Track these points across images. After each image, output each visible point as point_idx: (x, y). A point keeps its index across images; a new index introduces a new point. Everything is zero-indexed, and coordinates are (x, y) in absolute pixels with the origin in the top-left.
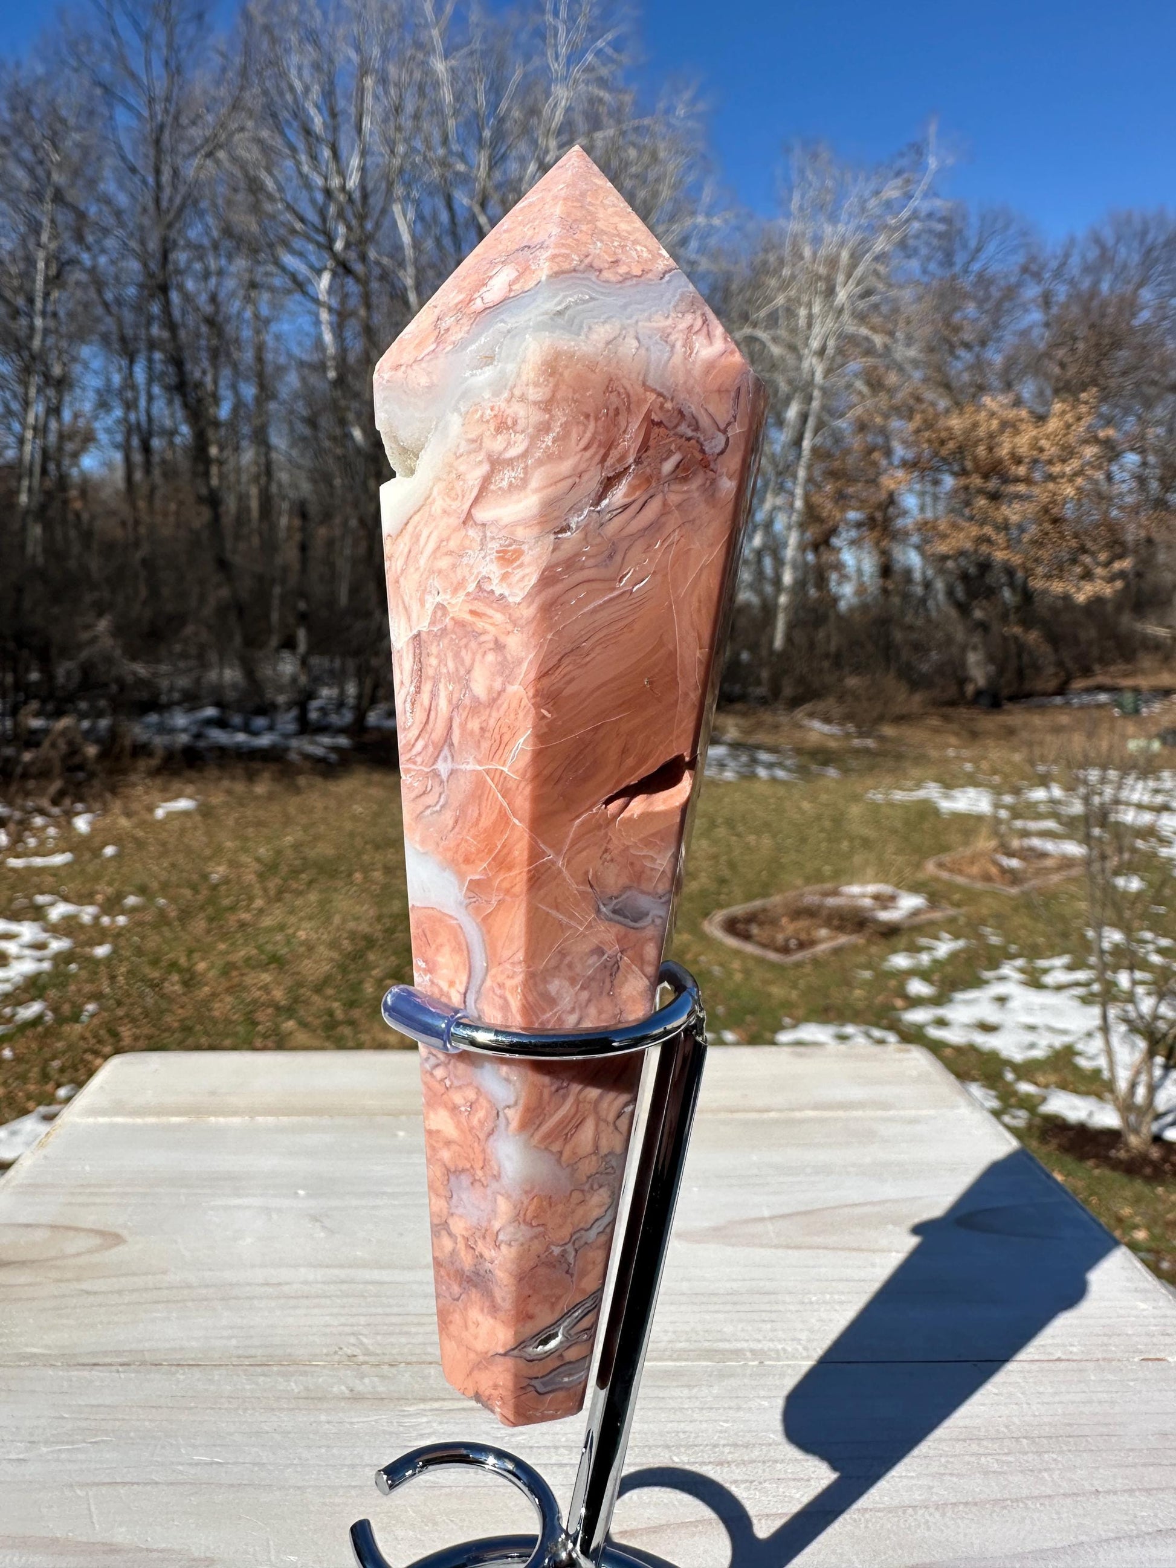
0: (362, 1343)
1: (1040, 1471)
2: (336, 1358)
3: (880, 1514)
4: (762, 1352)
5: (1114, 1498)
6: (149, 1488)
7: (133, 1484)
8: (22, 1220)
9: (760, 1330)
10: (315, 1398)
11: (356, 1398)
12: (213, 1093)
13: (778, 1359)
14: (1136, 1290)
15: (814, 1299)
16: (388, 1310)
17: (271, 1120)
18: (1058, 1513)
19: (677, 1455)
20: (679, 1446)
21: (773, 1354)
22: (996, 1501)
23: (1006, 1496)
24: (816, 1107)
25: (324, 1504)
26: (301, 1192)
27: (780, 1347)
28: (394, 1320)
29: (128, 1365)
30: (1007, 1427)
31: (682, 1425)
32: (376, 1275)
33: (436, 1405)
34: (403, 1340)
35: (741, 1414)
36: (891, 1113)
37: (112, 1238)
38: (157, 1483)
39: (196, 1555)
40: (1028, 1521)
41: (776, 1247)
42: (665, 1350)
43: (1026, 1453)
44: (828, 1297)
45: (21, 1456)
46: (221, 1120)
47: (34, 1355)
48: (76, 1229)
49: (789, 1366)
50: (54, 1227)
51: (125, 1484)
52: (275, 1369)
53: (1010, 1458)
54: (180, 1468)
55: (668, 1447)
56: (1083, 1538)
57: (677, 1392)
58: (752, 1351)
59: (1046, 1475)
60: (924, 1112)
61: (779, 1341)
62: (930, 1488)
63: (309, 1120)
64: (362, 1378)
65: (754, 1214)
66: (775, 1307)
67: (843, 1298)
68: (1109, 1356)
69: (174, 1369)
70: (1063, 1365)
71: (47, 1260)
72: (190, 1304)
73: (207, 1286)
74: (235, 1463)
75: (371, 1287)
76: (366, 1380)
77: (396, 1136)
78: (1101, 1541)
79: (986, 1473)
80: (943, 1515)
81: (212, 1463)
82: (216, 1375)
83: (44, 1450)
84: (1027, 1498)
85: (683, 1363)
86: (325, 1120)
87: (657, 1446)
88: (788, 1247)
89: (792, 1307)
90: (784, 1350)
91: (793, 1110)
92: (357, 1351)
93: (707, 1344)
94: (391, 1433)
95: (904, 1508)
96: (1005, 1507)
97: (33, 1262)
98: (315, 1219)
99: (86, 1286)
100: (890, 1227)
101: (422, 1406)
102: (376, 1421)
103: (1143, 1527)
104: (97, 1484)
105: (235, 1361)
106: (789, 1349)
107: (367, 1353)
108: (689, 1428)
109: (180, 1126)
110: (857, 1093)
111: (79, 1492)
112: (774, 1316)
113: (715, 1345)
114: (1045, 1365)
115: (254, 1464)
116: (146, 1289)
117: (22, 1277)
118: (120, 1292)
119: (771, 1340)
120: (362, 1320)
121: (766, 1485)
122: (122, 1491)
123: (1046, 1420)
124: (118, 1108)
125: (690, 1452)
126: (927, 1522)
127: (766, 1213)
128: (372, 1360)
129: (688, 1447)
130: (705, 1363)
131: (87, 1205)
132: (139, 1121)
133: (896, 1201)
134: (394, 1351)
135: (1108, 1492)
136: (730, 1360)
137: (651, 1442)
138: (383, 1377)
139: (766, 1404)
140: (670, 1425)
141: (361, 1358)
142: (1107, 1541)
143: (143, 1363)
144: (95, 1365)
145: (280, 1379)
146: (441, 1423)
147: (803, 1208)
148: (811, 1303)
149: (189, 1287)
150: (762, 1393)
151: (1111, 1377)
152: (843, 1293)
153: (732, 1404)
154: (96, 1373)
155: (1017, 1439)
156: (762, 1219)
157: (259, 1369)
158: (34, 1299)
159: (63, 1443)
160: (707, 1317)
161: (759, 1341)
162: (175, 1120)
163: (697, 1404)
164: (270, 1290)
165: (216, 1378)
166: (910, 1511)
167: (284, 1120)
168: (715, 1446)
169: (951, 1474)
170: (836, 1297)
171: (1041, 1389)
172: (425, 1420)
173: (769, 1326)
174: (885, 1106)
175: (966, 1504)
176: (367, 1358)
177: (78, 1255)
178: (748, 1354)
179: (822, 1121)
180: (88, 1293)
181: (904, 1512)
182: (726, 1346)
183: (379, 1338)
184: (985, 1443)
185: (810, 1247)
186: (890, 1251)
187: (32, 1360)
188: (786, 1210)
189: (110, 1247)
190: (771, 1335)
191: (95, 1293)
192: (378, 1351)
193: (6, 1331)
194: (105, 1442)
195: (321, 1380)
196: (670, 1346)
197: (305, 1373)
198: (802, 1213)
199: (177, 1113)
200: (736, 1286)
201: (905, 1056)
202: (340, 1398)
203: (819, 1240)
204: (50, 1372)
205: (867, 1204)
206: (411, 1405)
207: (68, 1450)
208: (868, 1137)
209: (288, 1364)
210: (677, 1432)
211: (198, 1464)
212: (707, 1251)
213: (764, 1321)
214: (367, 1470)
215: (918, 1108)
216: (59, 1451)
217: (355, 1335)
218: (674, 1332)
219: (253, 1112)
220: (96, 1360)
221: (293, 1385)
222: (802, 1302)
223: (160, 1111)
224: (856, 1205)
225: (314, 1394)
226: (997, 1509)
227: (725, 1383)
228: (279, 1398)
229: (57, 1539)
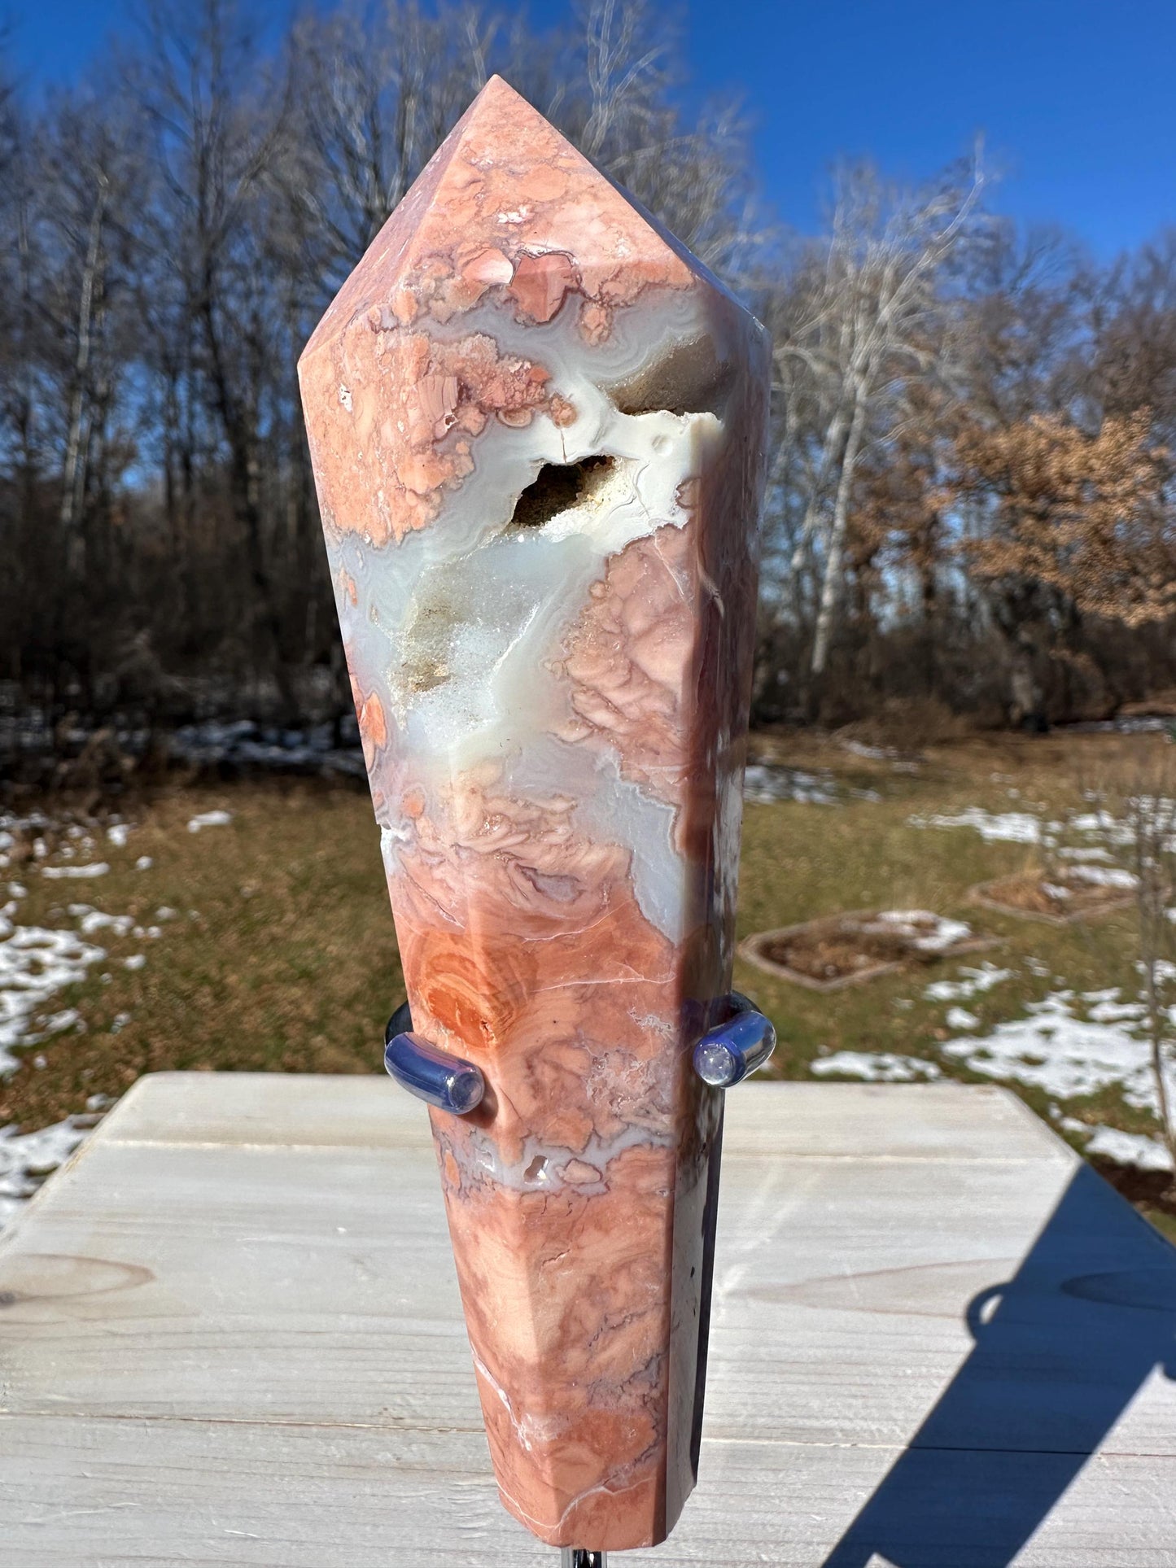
0: (409, 1405)
2: (382, 1420)
4: (854, 1432)
7: (159, 1559)
8: (45, 1250)
9: (850, 1406)
10: (360, 1467)
11: (404, 1468)
12: (248, 1118)
13: (873, 1442)
15: (909, 1372)
16: (436, 1367)
17: (309, 1148)
19: (766, 1553)
20: (766, 1542)
21: (866, 1436)
24: (894, 1152)
27: (874, 1427)
28: (443, 1378)
29: (155, 1418)
30: (1144, 1535)
31: (769, 1517)
32: (423, 1326)
34: (454, 1402)
35: (835, 1506)
36: (978, 1161)
37: (141, 1274)
38: (186, 1560)
41: (862, 1309)
42: (745, 1425)
44: (924, 1370)
45: (39, 1520)
46: (257, 1147)
47: (55, 1403)
48: (105, 1263)
49: (886, 1450)
50: (79, 1259)
51: (150, 1558)
52: (314, 1430)
54: (212, 1542)
55: (753, 1542)
57: (761, 1477)
58: (842, 1430)
60: (1014, 1162)
61: (873, 1419)
63: (348, 1150)
64: (410, 1444)
65: (835, 1272)
66: (866, 1380)
69: (204, 1425)
71: (69, 1296)
72: (223, 1351)
73: (242, 1332)
74: (270, 1539)
75: (417, 1340)
76: (414, 1448)
81: (246, 1539)
82: (252, 1434)
83: (64, 1514)
85: (766, 1443)
86: (366, 1152)
87: (745, 1541)
88: (876, 1310)
89: (882, 1381)
90: (879, 1430)
91: (871, 1154)
92: (405, 1414)
93: (791, 1421)
94: (442, 1512)
97: (58, 1297)
98: (358, 1261)
99: (114, 1326)
101: (476, 1481)
102: (426, 1496)
104: (121, 1558)
105: (271, 1419)
106: (885, 1431)
107: (416, 1416)
108: (777, 1520)
109: (212, 1154)
110: (937, 1138)
112: (865, 1391)
113: (801, 1422)
115: (292, 1542)
116: (176, 1333)
117: (46, 1314)
118: (148, 1335)
119: (864, 1419)
120: (409, 1377)
124: (150, 1131)
125: (781, 1549)
127: (849, 1271)
128: (420, 1423)
129: (777, 1543)
130: (791, 1443)
131: (115, 1235)
132: (171, 1145)
133: (990, 1262)
134: (445, 1415)
136: (819, 1440)
137: (734, 1537)
138: (431, 1444)
140: (755, 1516)
141: (408, 1421)
143: (172, 1417)
144: (121, 1417)
145: (320, 1442)
147: (885, 1266)
148: (905, 1376)
149: (222, 1331)
150: (859, 1482)
153: (826, 1494)
154: (121, 1426)
155: (1157, 1550)
156: (843, 1277)
157: (296, 1429)
158: (58, 1339)
159: (82, 1506)
160: (790, 1389)
161: (850, 1420)
162: (209, 1145)
163: (785, 1492)
164: (308, 1338)
165: (251, 1437)
167: (324, 1149)
168: (809, 1543)
170: (934, 1371)
172: (479, 1497)
173: (860, 1402)
174: (973, 1154)
176: (414, 1422)
177: (105, 1291)
178: (839, 1435)
179: (901, 1167)
180: (114, 1335)
182: (814, 1423)
183: (427, 1398)
184: (1121, 1553)
185: (897, 1312)
187: (56, 1409)
188: (866, 1269)
189: (137, 1284)
190: (863, 1413)
191: (122, 1335)
192: (426, 1414)
193: (27, 1374)
194: (131, 1508)
195: (364, 1445)
196: (751, 1421)
197: (346, 1437)
198: (890, 1272)
199: (212, 1138)
200: (820, 1353)
201: (989, 1097)
202: (385, 1467)
203: (910, 1303)
204: (73, 1423)
205: (959, 1264)
206: (465, 1479)
207: (89, 1515)
208: (955, 1188)
209: (328, 1425)
210: (764, 1525)
211: (232, 1538)
212: (788, 1313)
213: (855, 1396)
214: (417, 1555)
215: (1007, 1157)
216: (80, 1516)
217: (400, 1393)
218: (755, 1405)
219: (290, 1139)
220: (119, 1412)
221: (334, 1450)
222: (895, 1376)
223: (193, 1136)
224: (950, 1264)
225: (356, 1462)
227: (815, 1467)
228: (319, 1465)
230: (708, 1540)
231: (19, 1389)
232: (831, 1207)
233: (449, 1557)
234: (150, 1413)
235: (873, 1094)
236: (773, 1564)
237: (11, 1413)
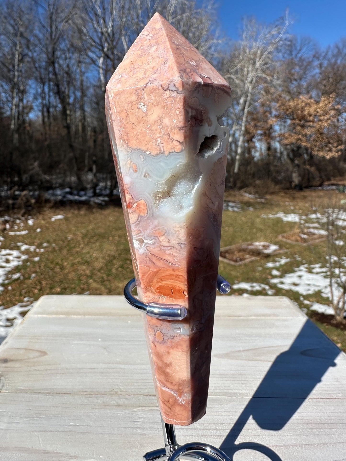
0: (120, 388)
1: (331, 435)
2: (112, 392)
3: (282, 448)
4: (242, 394)
6: (56, 433)
7: (52, 431)
8: (16, 347)
9: (241, 386)
10: (106, 405)
11: (119, 406)
12: (72, 308)
16: (127, 378)
17: (90, 316)
18: (338, 449)
19: (218, 427)
20: (218, 424)
21: (246, 395)
22: (318, 444)
23: (322, 443)
24: (256, 315)
25: (110, 439)
26: (100, 340)
27: (248, 392)
28: (129, 381)
29: (49, 393)
30: (320, 420)
31: (219, 417)
32: (123, 366)
33: (143, 408)
34: (132, 387)
35: (237, 413)
36: (278, 318)
37: (44, 353)
38: (59, 431)
39: (71, 455)
40: (328, 451)
41: (245, 360)
42: (212, 392)
43: (326, 429)
44: (262, 376)
45: (18, 422)
46: (75, 316)
47: (21, 389)
48: (33, 350)
50: (26, 349)
51: (49, 431)
52: (94, 395)
53: (322, 430)
54: (66, 427)
55: (214, 424)
57: (217, 406)
58: (239, 393)
59: (333, 436)
60: (288, 318)
61: (248, 390)
62: (298, 439)
63: (101, 317)
64: (120, 399)
65: (238, 349)
66: (246, 379)
69: (63, 395)
70: (336, 400)
71: (24, 360)
72: (67, 374)
73: (72, 369)
74: (82, 426)
75: (121, 370)
76: (121, 400)
77: (127, 322)
79: (315, 435)
80: (302, 448)
81: (75, 425)
83: (25, 420)
84: (328, 443)
85: (218, 397)
86: (106, 317)
87: (212, 423)
88: (249, 360)
89: (251, 380)
90: (249, 393)
91: (249, 316)
92: (118, 391)
93: (225, 391)
94: (130, 417)
95: (290, 446)
96: (321, 446)
97: (20, 360)
98: (105, 349)
99: (35, 368)
101: (139, 409)
102: (125, 413)
104: (41, 431)
105: (81, 393)
106: (251, 393)
107: (122, 391)
108: (221, 418)
109: (63, 318)
110: (267, 311)
111: (35, 433)
112: (246, 382)
113: (228, 391)
114: (331, 400)
115: (88, 426)
116: (54, 369)
117: (17, 365)
118: (46, 370)
119: (245, 390)
120: (119, 380)
121: (246, 437)
122: (49, 433)
123: (333, 418)
124: (44, 312)
125: (222, 425)
126: (297, 451)
127: (241, 349)
128: (123, 393)
130: (225, 397)
131: (36, 342)
132: (50, 316)
134: (130, 391)
136: (233, 396)
137: (209, 422)
138: (126, 399)
140: (215, 417)
141: (119, 393)
143: (54, 393)
145: (95, 399)
146: (145, 414)
147: (252, 348)
148: (257, 378)
149: (67, 369)
153: (234, 410)
154: (40, 395)
155: (324, 424)
156: (240, 351)
157: (89, 396)
158: (21, 372)
159: (30, 418)
160: (225, 382)
161: (241, 390)
162: (61, 316)
163: (223, 410)
164: (91, 370)
165: (76, 398)
166: (291, 447)
167: (94, 317)
168: (230, 424)
169: (304, 435)
171: (330, 408)
172: (140, 413)
173: (244, 385)
174: (277, 315)
175: (309, 445)
176: (121, 393)
177: (33, 358)
178: (238, 394)
179: (257, 320)
180: (37, 370)
181: (290, 447)
182: (231, 391)
183: (125, 386)
184: (314, 425)
185: (255, 360)
187: (21, 391)
188: (247, 348)
189: (42, 356)
191: (39, 370)
192: (124, 391)
193: (13, 381)
194: (43, 418)
195: (108, 399)
197: (103, 397)
199: (62, 314)
200: (233, 372)
201: (282, 300)
202: (114, 405)
203: (258, 358)
204: (26, 395)
205: (272, 347)
206: (135, 408)
207: (32, 420)
208: (272, 325)
209: (97, 394)
210: (217, 419)
211: (72, 425)
212: (224, 361)
213: (243, 384)
214: (123, 429)
215: (287, 317)
216: (29, 420)
217: (117, 385)
219: (84, 314)
220: (39, 392)
221: (99, 401)
222: (254, 378)
223: (57, 313)
224: (269, 347)
225: (105, 404)
226: (319, 447)
227: (232, 403)
228: (95, 405)
229: (29, 449)
230: (202, 423)
231: (11, 386)
232: (237, 331)
233: (132, 429)
234: (47, 392)
236: (220, 430)
237: (9, 393)
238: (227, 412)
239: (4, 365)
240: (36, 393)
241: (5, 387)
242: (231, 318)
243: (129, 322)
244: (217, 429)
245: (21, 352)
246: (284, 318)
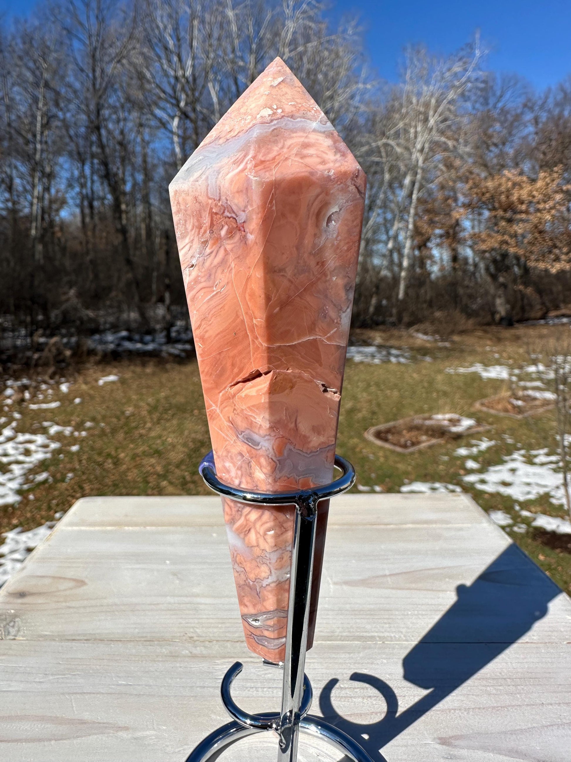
0: (196, 632)
1: (515, 694)
2: (184, 638)
3: (438, 712)
4: (384, 637)
5: (550, 707)
6: (98, 695)
7: (91, 693)
8: (39, 574)
9: (383, 627)
10: (174, 656)
11: (194, 656)
12: (126, 516)
13: (391, 641)
14: (566, 610)
15: (409, 613)
16: (208, 617)
17: (154, 528)
18: (523, 713)
20: (344, 680)
21: (389, 639)
22: (494, 708)
23: (499, 705)
24: (413, 523)
27: (392, 635)
28: (211, 621)
29: (89, 640)
30: (500, 673)
31: (345, 671)
33: (230, 660)
34: (215, 630)
36: (449, 526)
37: (81, 583)
38: (103, 693)
39: (121, 725)
40: (508, 717)
41: (393, 588)
43: (509, 686)
44: (416, 612)
45: (41, 680)
46: (131, 528)
47: (46, 635)
48: (65, 578)
49: (396, 644)
50: (54, 577)
51: (88, 693)
52: (156, 643)
53: (501, 688)
54: (113, 687)
56: (535, 725)
57: (343, 656)
58: (379, 637)
59: (518, 696)
60: (465, 525)
61: (393, 632)
62: (462, 701)
63: (171, 528)
64: (196, 647)
65: (381, 573)
66: (391, 617)
67: (424, 613)
68: (552, 641)
69: (109, 642)
70: (529, 644)
71: (50, 593)
72: (117, 613)
73: (124, 605)
74: (138, 685)
75: (200, 606)
76: (198, 648)
77: (212, 536)
78: (543, 726)
79: (490, 694)
80: (468, 713)
81: (127, 685)
82: (129, 645)
83: (51, 678)
84: (509, 706)
85: (346, 642)
86: (179, 528)
88: (398, 589)
90: (395, 636)
91: (402, 524)
92: (194, 635)
93: (357, 634)
94: (209, 673)
95: (451, 710)
96: (498, 710)
97: (44, 593)
98: (174, 574)
99: (68, 604)
100: (447, 580)
101: (224, 660)
102: (203, 667)
103: (564, 721)
104: (76, 693)
105: (138, 639)
106: (397, 636)
107: (199, 636)
109: (110, 532)
110: (432, 516)
111: (67, 696)
112: (390, 621)
113: (361, 634)
114: (520, 645)
115: (146, 685)
116: (96, 606)
117: (40, 600)
118: (85, 607)
119: (388, 632)
120: (196, 621)
122: (87, 697)
123: (519, 670)
124: (83, 523)
126: (460, 716)
127: (387, 573)
128: (201, 639)
130: (357, 642)
131: (69, 567)
132: (92, 529)
133: (449, 567)
134: (211, 635)
135: (548, 704)
136: (369, 641)
138: (205, 647)
139: (385, 661)
140: (339, 671)
141: (195, 638)
142: (547, 727)
143: (95, 640)
144: (74, 640)
145: (158, 647)
147: (404, 571)
148: (408, 615)
149: (116, 605)
151: (552, 651)
152: (424, 610)
153: (369, 661)
154: (74, 644)
155: (505, 679)
156: (385, 576)
157: (148, 643)
158: (45, 610)
159: (59, 675)
160: (358, 621)
161: (383, 632)
162: (109, 528)
163: (353, 661)
164: (153, 606)
166: (453, 711)
167: (160, 528)
170: (420, 612)
171: (518, 656)
172: (225, 666)
173: (387, 626)
174: (447, 522)
175: (479, 708)
176: (198, 638)
177: (65, 590)
178: (378, 639)
179: (415, 529)
180: (69, 607)
181: (450, 712)
182: (367, 634)
183: (204, 629)
185: (407, 589)
186: (446, 591)
187: (45, 637)
188: (397, 571)
189: (80, 587)
190: (388, 629)
191: (74, 607)
192: (204, 635)
193: (33, 624)
194: (78, 674)
195: (177, 648)
196: (340, 634)
197: (170, 645)
198: (405, 573)
199: (110, 525)
200: (372, 607)
201: (459, 498)
202: (185, 656)
203: (413, 586)
204: (53, 643)
205: (439, 569)
206: (218, 660)
207: (62, 678)
208: (438, 537)
209: (162, 640)
210: (343, 674)
211: (121, 685)
212: (359, 590)
213: (385, 623)
214: (198, 689)
215: (462, 523)
216: (58, 678)
217: (193, 627)
218: (342, 628)
219: (145, 524)
220: (74, 638)
221: (164, 650)
222: (403, 615)
223: (102, 524)
224: (432, 569)
225: (174, 654)
226: (494, 711)
227: (366, 651)
228: (157, 656)
229: (58, 717)
230: (319, 680)
231: (30, 630)
232: (383, 547)
233: (211, 690)
234: (85, 638)
235: (406, 498)
236: (345, 688)
237: (27, 640)
238: (359, 663)
239: (20, 601)
240: (68, 640)
241: (21, 633)
242: (374, 527)
243: (214, 535)
244: (341, 688)
245: (47, 581)
246: (460, 525)
